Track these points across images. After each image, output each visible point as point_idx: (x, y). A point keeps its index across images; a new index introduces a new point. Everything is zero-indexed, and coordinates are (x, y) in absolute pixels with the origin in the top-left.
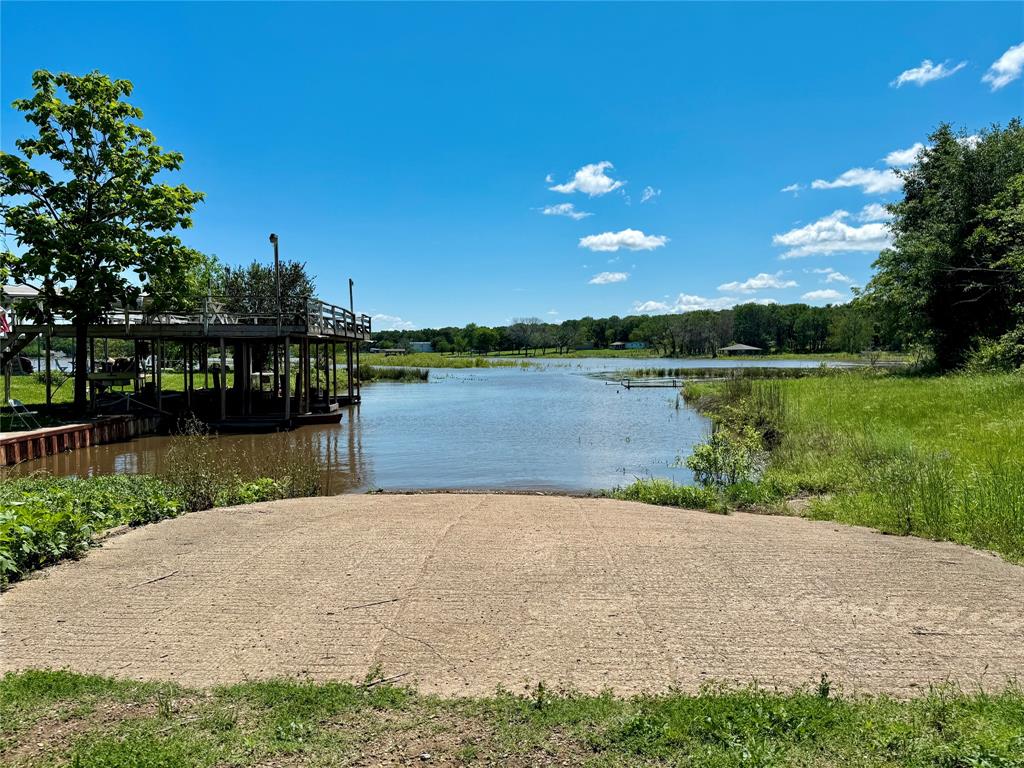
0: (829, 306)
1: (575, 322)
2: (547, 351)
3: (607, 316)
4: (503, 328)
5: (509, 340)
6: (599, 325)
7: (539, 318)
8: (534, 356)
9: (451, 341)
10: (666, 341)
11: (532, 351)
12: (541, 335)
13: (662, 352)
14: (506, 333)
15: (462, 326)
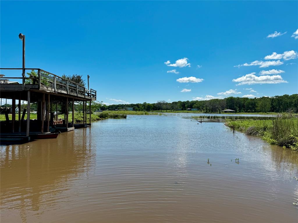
0: (255, 98)
1: (176, 102)
2: (168, 111)
3: (186, 101)
4: (154, 104)
5: (156, 107)
6: (183, 103)
7: (165, 101)
8: (164, 112)
9: (139, 107)
10: (204, 108)
11: (163, 111)
12: (166, 106)
13: (203, 111)
14: (155, 105)
15: (142, 103)
